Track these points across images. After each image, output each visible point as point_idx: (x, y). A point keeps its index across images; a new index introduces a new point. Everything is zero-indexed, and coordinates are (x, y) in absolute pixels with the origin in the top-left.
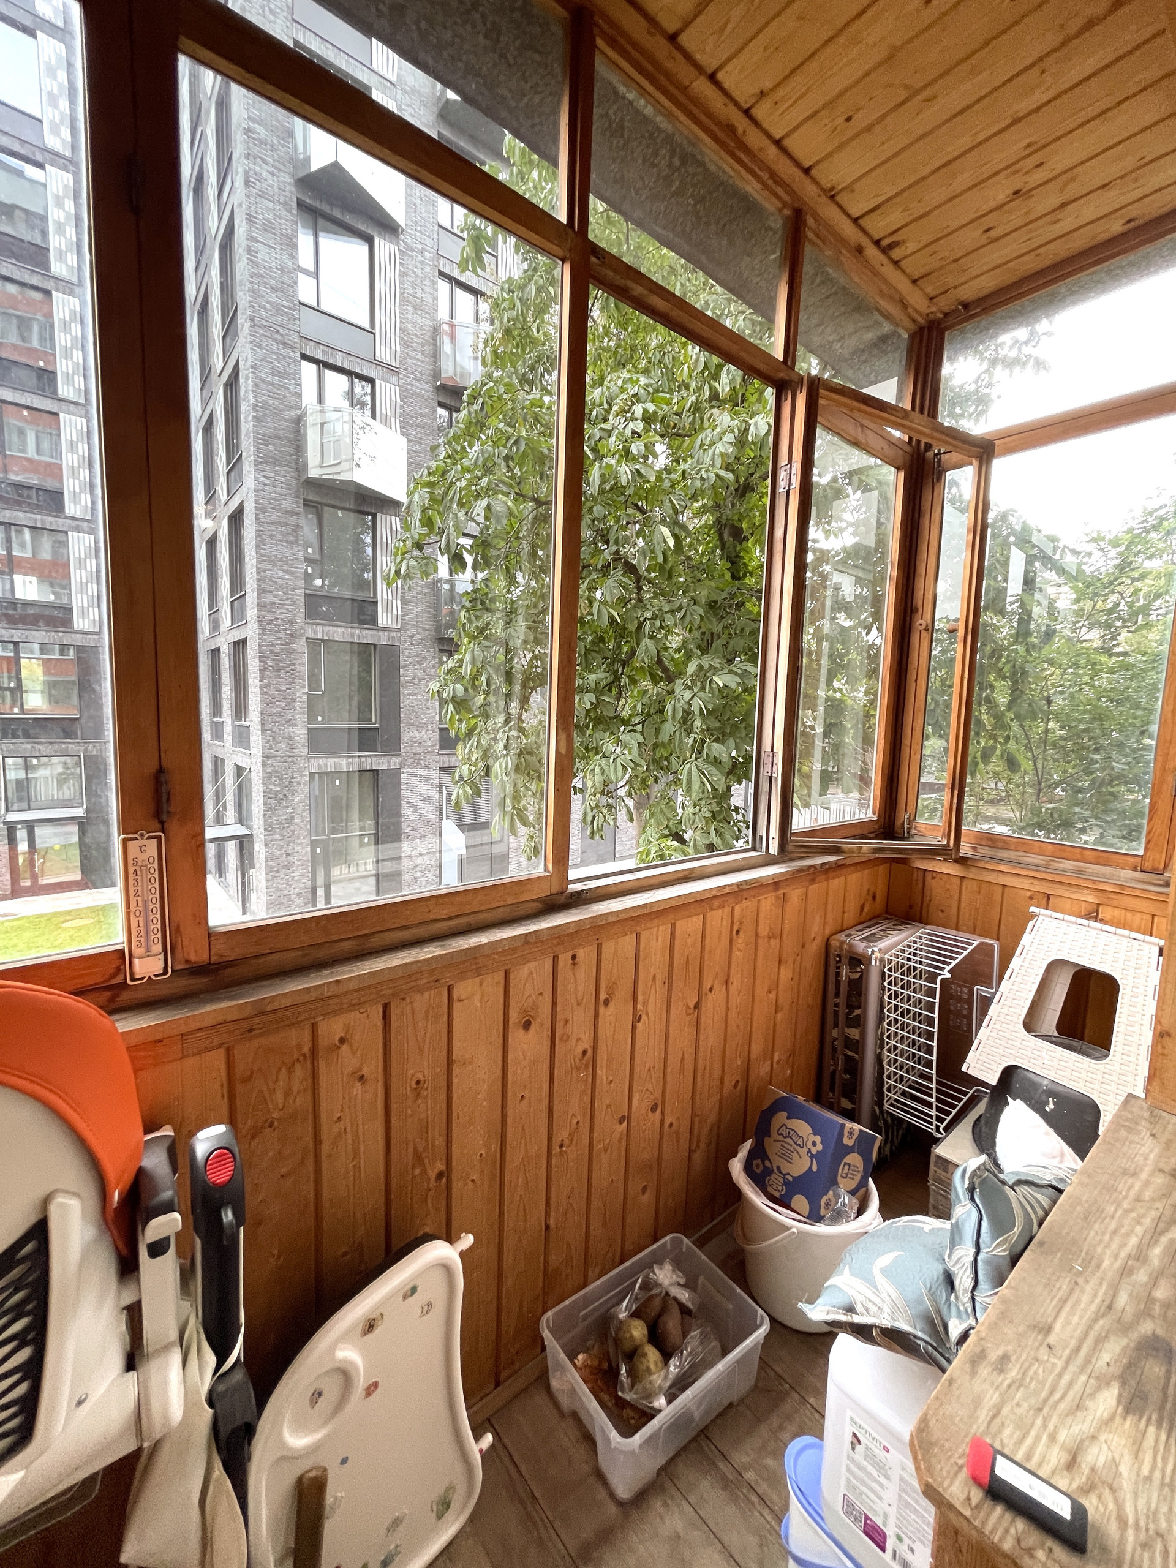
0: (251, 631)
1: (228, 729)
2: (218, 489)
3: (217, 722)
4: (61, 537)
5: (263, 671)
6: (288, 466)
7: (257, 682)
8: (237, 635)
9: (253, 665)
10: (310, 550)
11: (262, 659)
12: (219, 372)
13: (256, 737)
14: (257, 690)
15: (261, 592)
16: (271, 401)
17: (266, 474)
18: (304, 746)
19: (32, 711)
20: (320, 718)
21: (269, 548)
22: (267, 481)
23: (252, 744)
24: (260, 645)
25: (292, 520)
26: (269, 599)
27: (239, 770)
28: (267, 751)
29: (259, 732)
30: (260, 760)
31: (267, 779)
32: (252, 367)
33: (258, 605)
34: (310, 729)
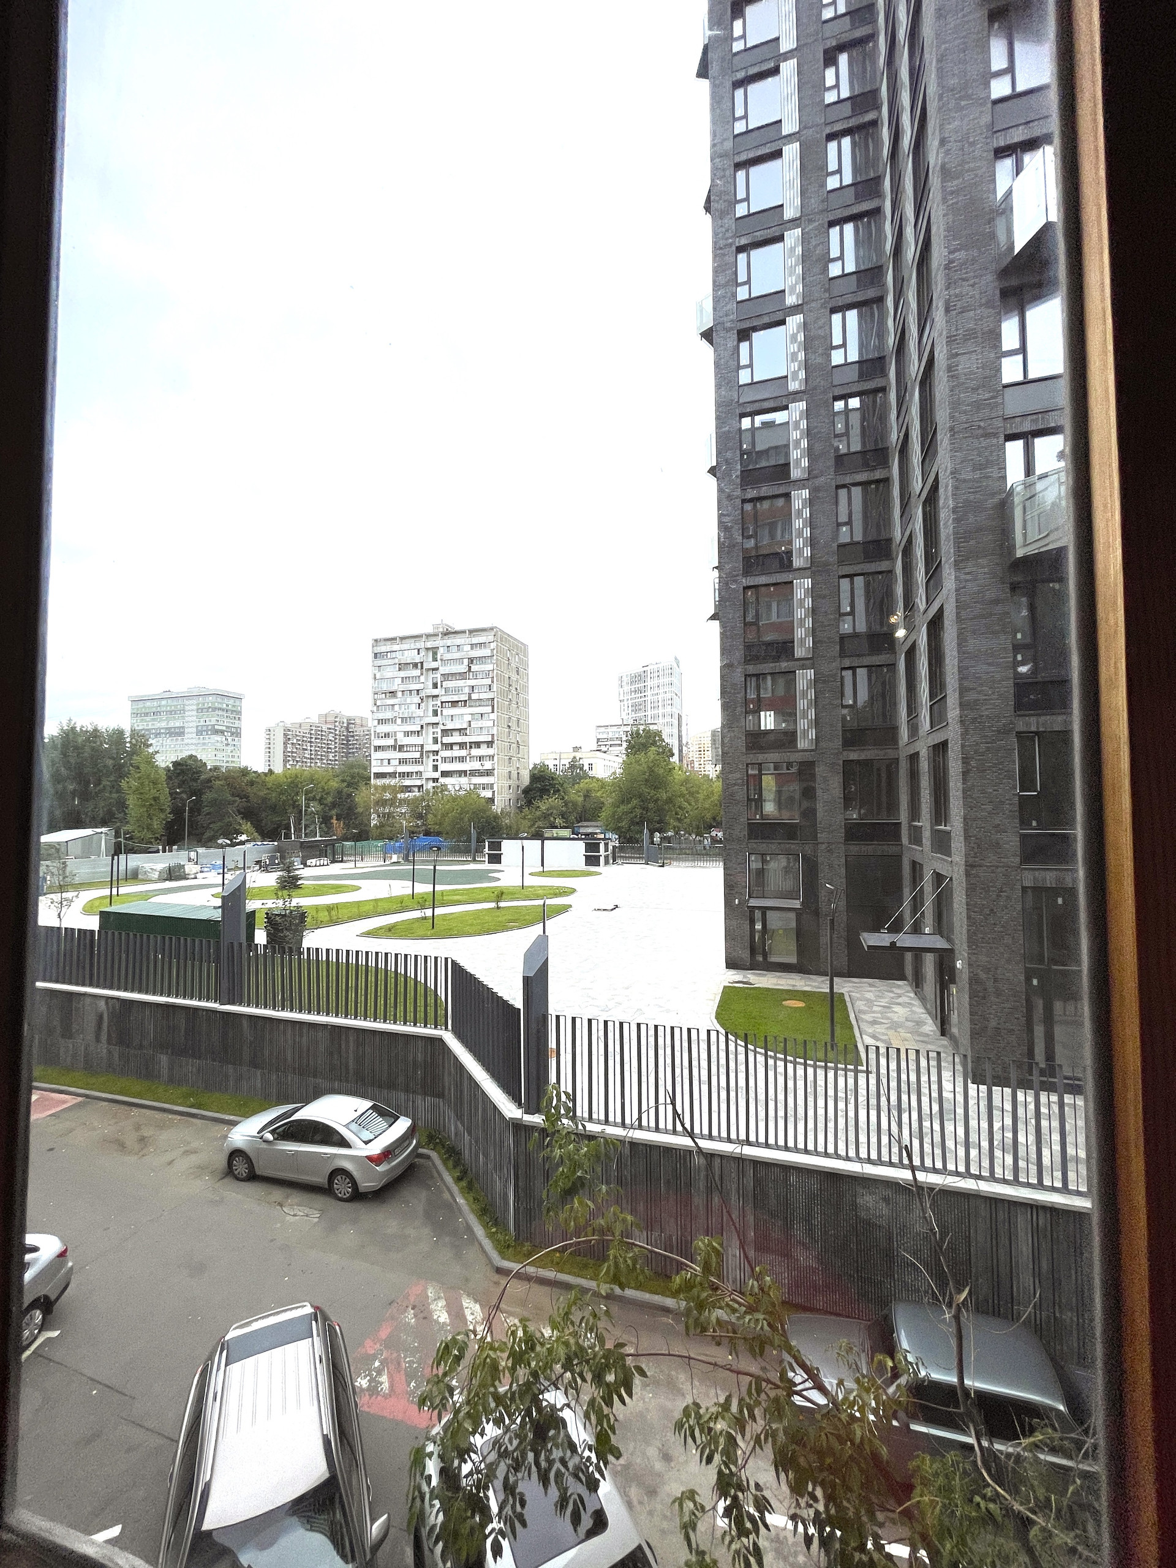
0: (952, 733)
1: (926, 834)
2: (918, 600)
3: (916, 826)
4: (791, 676)
5: (965, 774)
6: (992, 554)
7: (960, 785)
8: (938, 738)
9: (955, 767)
10: (1019, 636)
11: (965, 761)
12: (918, 493)
13: (958, 844)
14: (960, 794)
15: (963, 690)
16: (972, 497)
17: (967, 570)
18: (1015, 855)
19: (767, 817)
20: (1034, 823)
21: (972, 644)
22: (968, 577)
23: (953, 850)
24: (963, 746)
25: (999, 609)
26: (972, 696)
27: (939, 878)
28: (971, 860)
29: (962, 838)
30: (963, 868)
31: (970, 890)
32: (952, 473)
33: (961, 704)
34: (1023, 837)
